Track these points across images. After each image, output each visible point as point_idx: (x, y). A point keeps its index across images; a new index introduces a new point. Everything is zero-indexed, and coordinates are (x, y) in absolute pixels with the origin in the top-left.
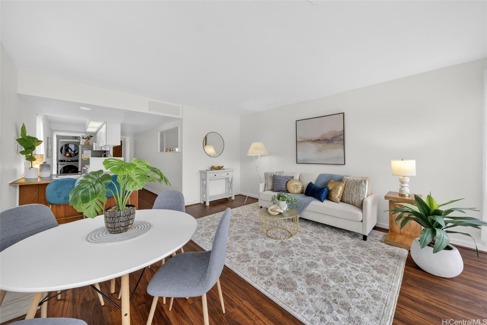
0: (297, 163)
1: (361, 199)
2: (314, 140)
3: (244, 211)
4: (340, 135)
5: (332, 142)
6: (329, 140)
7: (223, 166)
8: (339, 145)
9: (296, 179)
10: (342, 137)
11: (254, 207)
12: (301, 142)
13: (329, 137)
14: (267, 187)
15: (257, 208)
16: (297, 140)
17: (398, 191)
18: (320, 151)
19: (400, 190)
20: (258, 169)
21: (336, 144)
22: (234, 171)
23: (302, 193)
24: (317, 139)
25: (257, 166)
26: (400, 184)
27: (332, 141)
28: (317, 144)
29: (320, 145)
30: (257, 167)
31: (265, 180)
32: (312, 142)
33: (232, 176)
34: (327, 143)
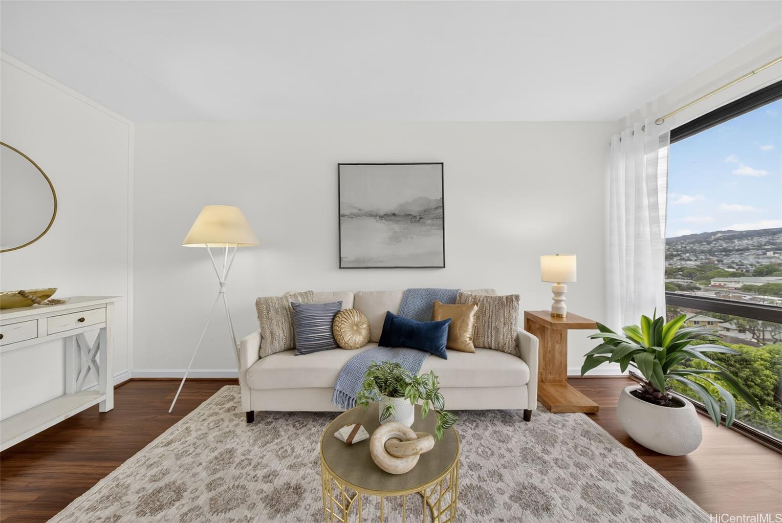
0: (340, 268)
1: (515, 335)
2: (382, 213)
3: (185, 453)
4: (437, 208)
5: (421, 221)
6: (415, 217)
7: (53, 291)
8: (434, 228)
9: (347, 309)
10: (440, 213)
11: (215, 418)
12: (352, 216)
13: (415, 210)
14: (272, 343)
15: (231, 420)
16: (341, 213)
17: (550, 309)
18: (395, 239)
19: (553, 307)
20: (224, 289)
21: (428, 225)
22: (112, 303)
23: (370, 341)
24: (389, 213)
25: (222, 281)
26: (552, 297)
27: (421, 218)
28: (390, 222)
29: (396, 227)
30: (221, 284)
31: (258, 323)
32: (378, 218)
33: (103, 326)
34: (411, 222)
